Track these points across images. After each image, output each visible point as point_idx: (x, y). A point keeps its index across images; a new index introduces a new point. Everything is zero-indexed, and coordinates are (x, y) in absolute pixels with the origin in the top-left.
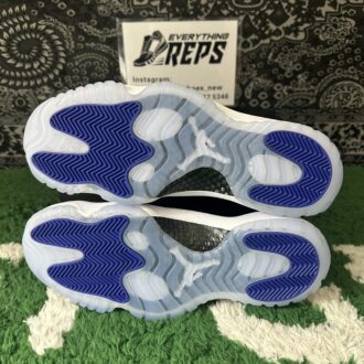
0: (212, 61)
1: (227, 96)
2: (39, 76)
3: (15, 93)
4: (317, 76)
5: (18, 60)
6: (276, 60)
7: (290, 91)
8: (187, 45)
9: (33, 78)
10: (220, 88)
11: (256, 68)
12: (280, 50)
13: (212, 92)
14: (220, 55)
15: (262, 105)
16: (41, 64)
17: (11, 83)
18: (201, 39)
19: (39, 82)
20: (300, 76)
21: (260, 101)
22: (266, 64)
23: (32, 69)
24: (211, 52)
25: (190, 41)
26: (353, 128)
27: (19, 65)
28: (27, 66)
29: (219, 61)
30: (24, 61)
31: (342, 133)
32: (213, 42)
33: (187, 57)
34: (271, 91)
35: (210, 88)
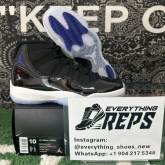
0: (143, 127)
1: (154, 153)
8: (121, 115)
10: (149, 147)
13: (141, 150)
14: (150, 122)
18: (133, 111)
25: (124, 111)
29: (148, 127)
32: (144, 113)
33: (121, 124)
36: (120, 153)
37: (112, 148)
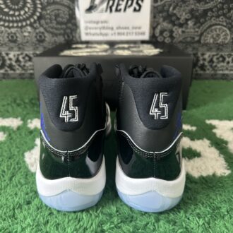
0: (135, 10)
1: (144, 34)
2: (25, 20)
3: (9, 31)
4: (200, 22)
5: (10, 9)
6: (175, 12)
7: (183, 32)
8: (119, 0)
9: (21, 21)
10: (140, 28)
11: (162, 16)
12: (177, 5)
13: (134, 31)
14: (140, 6)
15: (166, 41)
16: (26, 12)
17: (6, 24)
19: (24, 24)
20: (189, 22)
21: (165, 38)
22: (168, 14)
23: (19, 15)
24: (135, 5)
26: (222, 56)
27: (11, 13)
28: (17, 13)
29: (139, 10)
30: (14, 10)
31: (215, 59)
33: (119, 8)
34: (171, 32)
35: (133, 28)
36: (119, 34)
37: (112, 29)
